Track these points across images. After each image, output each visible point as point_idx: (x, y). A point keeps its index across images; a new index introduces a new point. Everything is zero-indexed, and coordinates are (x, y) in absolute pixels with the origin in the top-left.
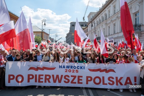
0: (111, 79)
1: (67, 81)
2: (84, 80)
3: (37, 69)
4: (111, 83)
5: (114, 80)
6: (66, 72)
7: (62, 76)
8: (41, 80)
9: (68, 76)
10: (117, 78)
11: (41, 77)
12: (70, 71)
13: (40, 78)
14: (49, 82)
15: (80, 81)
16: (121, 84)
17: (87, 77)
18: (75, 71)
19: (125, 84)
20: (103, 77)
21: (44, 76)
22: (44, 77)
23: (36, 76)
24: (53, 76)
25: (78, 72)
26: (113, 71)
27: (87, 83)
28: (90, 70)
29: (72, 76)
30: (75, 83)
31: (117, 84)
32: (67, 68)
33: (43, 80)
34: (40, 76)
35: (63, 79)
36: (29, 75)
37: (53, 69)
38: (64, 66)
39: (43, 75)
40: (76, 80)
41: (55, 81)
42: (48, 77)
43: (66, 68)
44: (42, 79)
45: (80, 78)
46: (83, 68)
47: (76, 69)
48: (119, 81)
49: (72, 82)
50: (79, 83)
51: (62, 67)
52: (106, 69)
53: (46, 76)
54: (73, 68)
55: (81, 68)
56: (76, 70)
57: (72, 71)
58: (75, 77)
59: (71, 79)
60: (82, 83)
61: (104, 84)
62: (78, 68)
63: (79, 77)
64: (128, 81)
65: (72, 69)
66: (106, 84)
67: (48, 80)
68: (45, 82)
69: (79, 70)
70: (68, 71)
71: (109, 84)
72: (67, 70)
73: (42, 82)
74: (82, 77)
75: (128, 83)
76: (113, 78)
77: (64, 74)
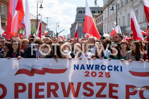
1: (88, 92)
2: (121, 92)
3: (32, 72)
6: (86, 76)
7: (79, 84)
8: (40, 93)
9: (91, 85)
11: (40, 87)
12: (94, 75)
13: (37, 90)
14: (56, 95)
15: (114, 94)
17: (128, 87)
18: (104, 75)
21: (46, 85)
22: (45, 87)
23: (30, 85)
24: (63, 84)
25: (109, 76)
29: (98, 84)
30: (104, 96)
32: (88, 69)
33: (45, 93)
34: (37, 85)
35: (82, 90)
38: (83, 65)
39: (43, 84)
40: (106, 91)
42: (53, 87)
43: (86, 70)
44: (42, 90)
45: (114, 88)
46: (119, 69)
47: (107, 70)
50: (111, 96)
51: (80, 68)
53: (49, 84)
54: (100, 68)
55: (116, 68)
56: (106, 73)
57: (98, 75)
58: (104, 85)
59: (96, 89)
60: (116, 97)
62: (110, 68)
63: (111, 85)
65: (97, 71)
67: (54, 92)
69: (113, 73)
70: (90, 74)
72: (88, 73)
73: (43, 97)
74: (117, 86)
77: (84, 80)
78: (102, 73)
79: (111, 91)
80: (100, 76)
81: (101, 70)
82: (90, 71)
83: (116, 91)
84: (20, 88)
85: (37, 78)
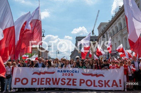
0: (100, 82)
1: (63, 83)
2: (78, 83)
3: (40, 73)
4: (101, 85)
5: (103, 83)
6: (63, 75)
7: (59, 79)
8: (43, 83)
9: (65, 79)
10: (105, 81)
11: (43, 80)
12: (66, 75)
13: (42, 81)
14: (50, 84)
15: (75, 84)
16: (109, 86)
17: (81, 80)
18: (71, 75)
19: (112, 86)
20: (94, 81)
21: (45, 79)
22: (45, 80)
23: (39, 79)
24: (53, 79)
25: (73, 75)
26: (102, 75)
27: (80, 85)
30: (70, 85)
31: (105, 86)
33: (44, 83)
34: (42, 79)
35: (60, 82)
37: (53, 73)
38: (61, 71)
39: (44, 79)
40: (71, 83)
41: (54, 84)
42: (48, 80)
44: (43, 81)
45: (75, 81)
46: (77, 72)
47: (72, 73)
48: (106, 84)
49: (68, 84)
50: (73, 85)
52: (97, 74)
53: (47, 79)
54: (69, 72)
55: (76, 72)
56: (72, 74)
57: (68, 75)
58: (70, 79)
59: (67, 81)
60: (76, 85)
61: (94, 86)
62: (73, 71)
63: (74, 79)
64: (115, 84)
66: (97, 86)
67: (49, 82)
68: (46, 84)
69: (74, 74)
70: (64, 75)
71: (99, 86)
72: (64, 74)
73: (44, 84)
74: (76, 79)
75: (115, 85)
76: (102, 81)
77: (62, 77)
79: (73, 82)
80: (69, 75)
81: (69, 73)
82: (65, 73)
83: (76, 82)
84: (34, 80)
85: (42, 76)
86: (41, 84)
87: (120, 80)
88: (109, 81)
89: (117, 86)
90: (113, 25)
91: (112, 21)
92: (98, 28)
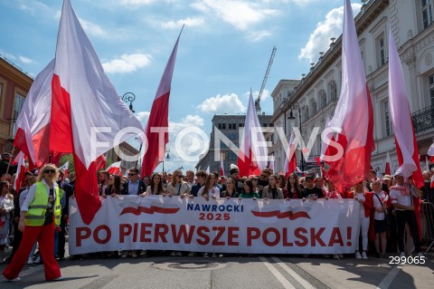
0: (301, 233)
1: (203, 240)
2: (242, 236)
4: (301, 241)
5: (308, 235)
6: (201, 218)
7: (192, 228)
8: (147, 236)
9: (207, 230)
10: (313, 230)
11: (147, 229)
12: (210, 217)
13: (144, 232)
14: (164, 240)
15: (234, 240)
16: (323, 244)
17: (250, 230)
18: (222, 217)
19: (331, 244)
20: (285, 230)
21: (154, 226)
22: (152, 230)
23: (136, 225)
24: (173, 227)
25: (229, 218)
26: (305, 215)
27: (249, 244)
28: (256, 214)
29: (215, 229)
30: (223, 243)
31: (313, 244)
32: (204, 210)
33: (152, 236)
34: (144, 225)
35: (195, 236)
36: (122, 227)
37: (174, 211)
38: (198, 205)
39: (150, 225)
40: (224, 237)
41: (177, 240)
42: (162, 230)
43: (202, 211)
44: (149, 233)
45: (234, 232)
46: (240, 208)
47: (226, 211)
48: (316, 237)
49: (216, 242)
50: (231, 243)
51: (194, 207)
52: (291, 212)
53: (158, 226)
54: (217, 209)
55: (236, 208)
56: (225, 215)
57: (215, 217)
58: (222, 230)
59: (213, 235)
60: (237, 244)
61: (286, 244)
62: (230, 208)
63: (231, 229)
64: (337, 238)
65: (214, 213)
66: (291, 245)
67: (163, 235)
68: (156, 240)
69: (233, 214)
70: (205, 217)
71: (297, 243)
72: (204, 215)
73: (149, 240)
74: (237, 229)
75: (337, 241)
76: (305, 231)
77: (199, 223)
78: (220, 215)
79: (231, 236)
80: (218, 219)
81: (218, 211)
82: (206, 213)
83: (236, 236)
84: (126, 230)
85: (143, 218)
86: (143, 239)
87: (349, 230)
88: (322, 230)
89: (342, 245)
90: (313, 87)
91: (310, 75)
92: (274, 95)
